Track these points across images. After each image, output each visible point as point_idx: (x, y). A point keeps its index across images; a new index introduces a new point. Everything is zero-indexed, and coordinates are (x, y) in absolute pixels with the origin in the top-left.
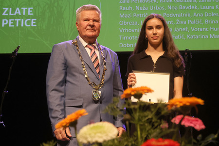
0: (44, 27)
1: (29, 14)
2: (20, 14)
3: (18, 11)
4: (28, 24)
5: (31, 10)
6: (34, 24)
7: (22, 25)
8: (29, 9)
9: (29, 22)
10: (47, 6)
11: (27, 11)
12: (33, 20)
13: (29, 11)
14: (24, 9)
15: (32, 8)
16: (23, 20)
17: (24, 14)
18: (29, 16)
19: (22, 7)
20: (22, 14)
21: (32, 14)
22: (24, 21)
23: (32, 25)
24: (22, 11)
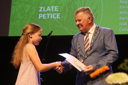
0: (65, 19)
1: (56, 10)
2: (50, 11)
3: (49, 9)
4: (55, 17)
5: (57, 8)
6: (59, 17)
7: (51, 18)
8: (56, 7)
9: (55, 16)
10: (67, 5)
11: (54, 8)
12: (58, 14)
13: (56, 8)
14: (53, 7)
15: (57, 7)
16: (51, 14)
17: (52, 10)
18: (56, 11)
19: (51, 6)
20: (51, 10)
21: (58, 10)
22: (53, 15)
23: (58, 18)
24: (51, 9)
